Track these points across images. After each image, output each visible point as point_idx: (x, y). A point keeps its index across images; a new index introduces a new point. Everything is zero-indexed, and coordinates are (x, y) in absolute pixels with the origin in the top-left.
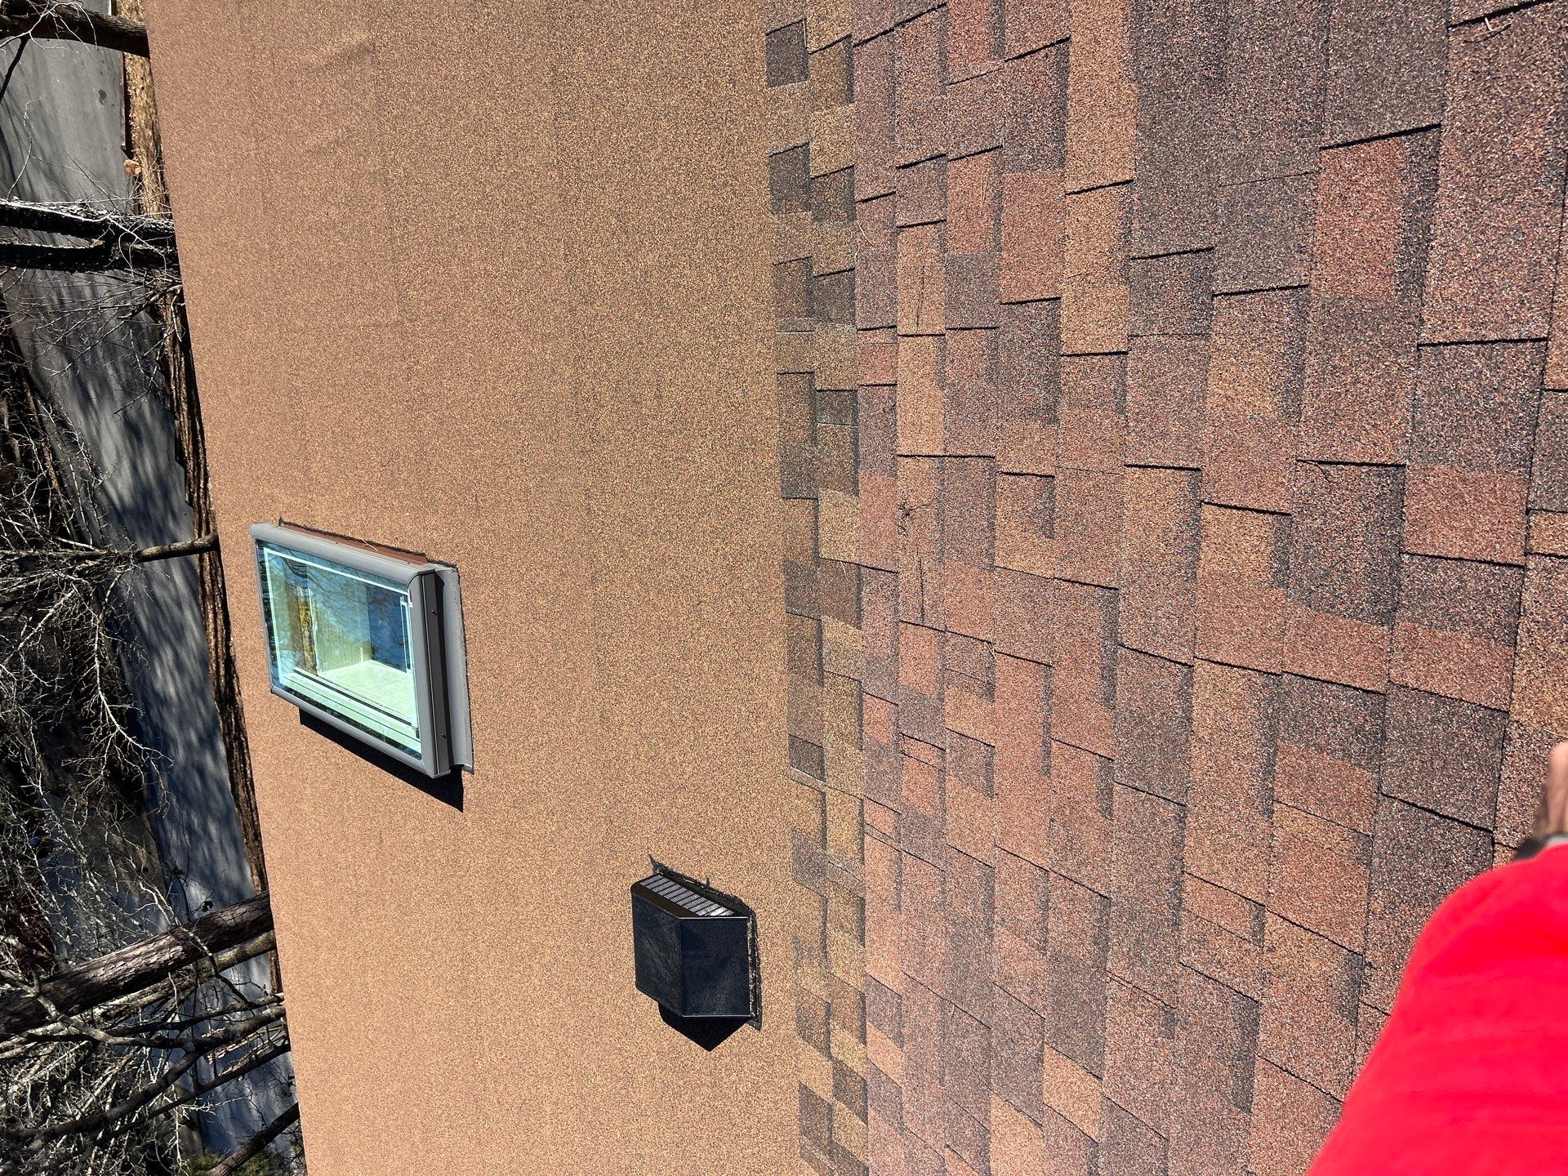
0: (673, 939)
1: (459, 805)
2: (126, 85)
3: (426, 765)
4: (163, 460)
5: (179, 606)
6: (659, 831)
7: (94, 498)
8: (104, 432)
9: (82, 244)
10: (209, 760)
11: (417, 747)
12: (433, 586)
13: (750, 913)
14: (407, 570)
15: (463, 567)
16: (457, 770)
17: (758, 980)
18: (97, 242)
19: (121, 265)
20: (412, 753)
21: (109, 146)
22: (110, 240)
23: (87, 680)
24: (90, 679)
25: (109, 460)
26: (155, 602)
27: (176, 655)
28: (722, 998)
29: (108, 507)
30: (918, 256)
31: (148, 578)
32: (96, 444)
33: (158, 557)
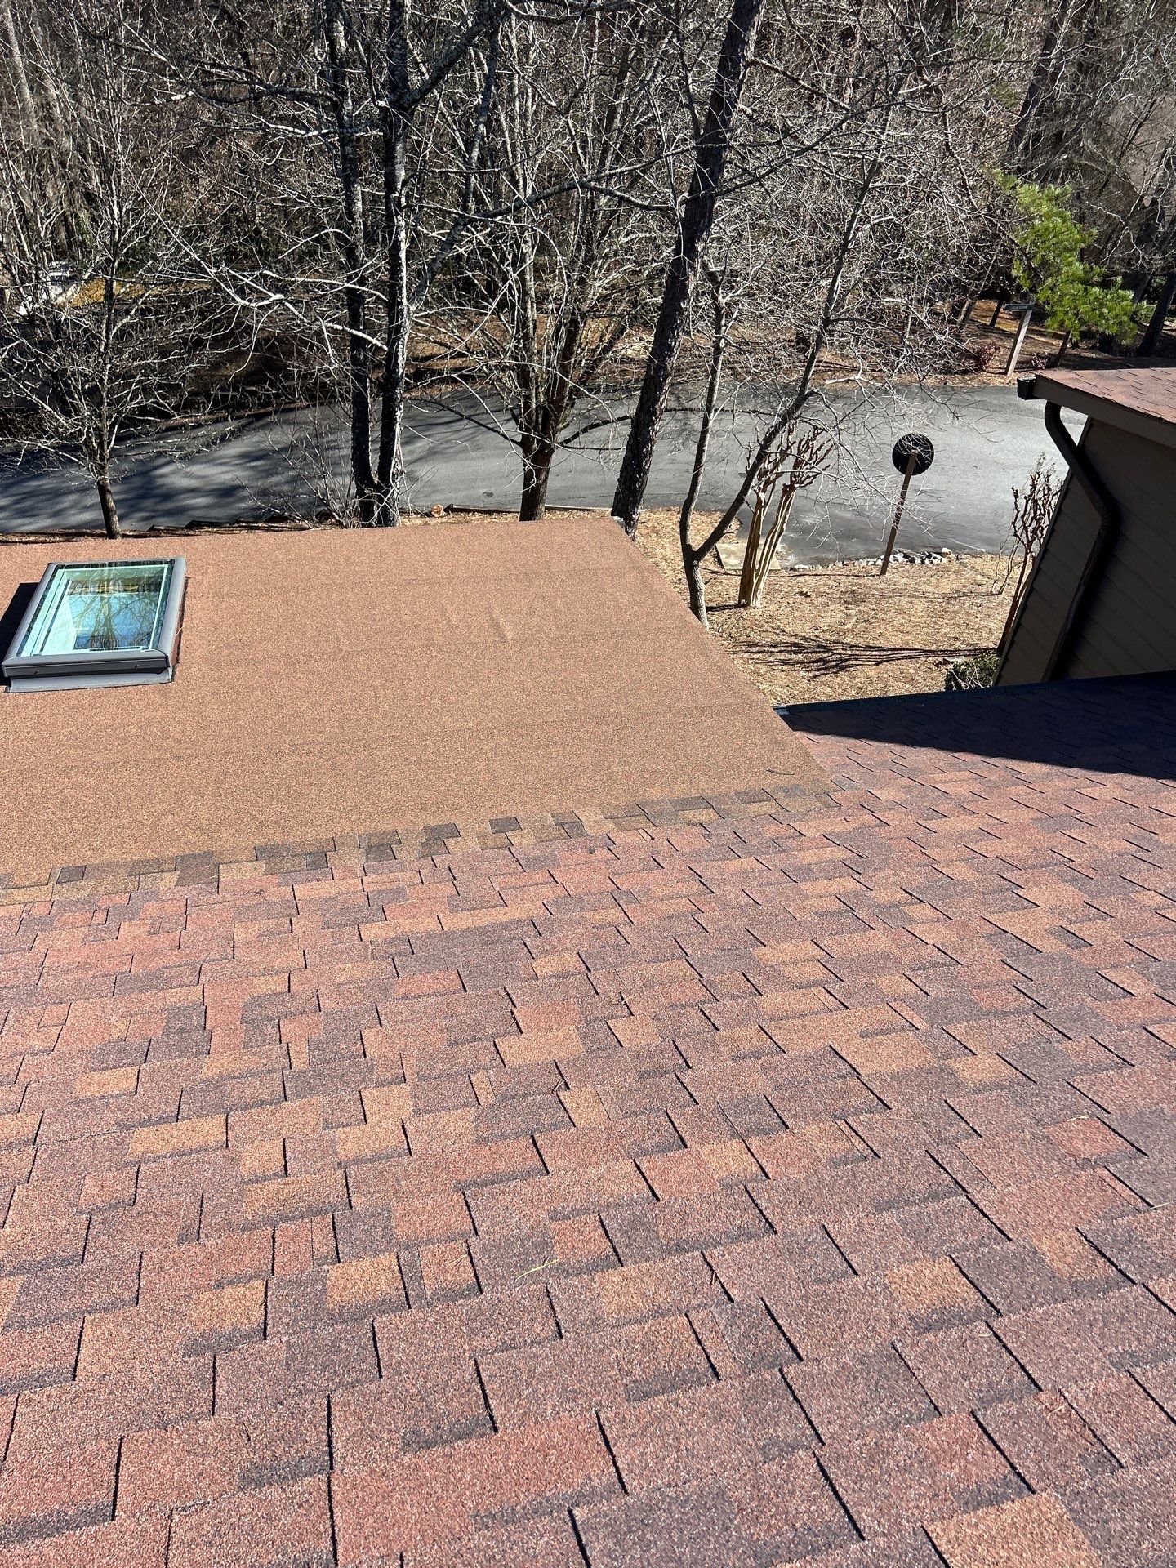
2: (498, 512)
3: (11, 659)
4: (197, 513)
5: (56, 514)
7: (160, 455)
8: (224, 468)
9: (374, 469)
11: (26, 653)
12: (157, 666)
14: (168, 649)
15: (174, 685)
16: (7, 682)
18: (376, 480)
19: (360, 493)
20: (21, 650)
21: (452, 495)
22: (377, 488)
25: (196, 469)
26: (58, 494)
29: (150, 465)
30: (405, 878)
31: (83, 490)
32: (211, 461)
33: (104, 502)
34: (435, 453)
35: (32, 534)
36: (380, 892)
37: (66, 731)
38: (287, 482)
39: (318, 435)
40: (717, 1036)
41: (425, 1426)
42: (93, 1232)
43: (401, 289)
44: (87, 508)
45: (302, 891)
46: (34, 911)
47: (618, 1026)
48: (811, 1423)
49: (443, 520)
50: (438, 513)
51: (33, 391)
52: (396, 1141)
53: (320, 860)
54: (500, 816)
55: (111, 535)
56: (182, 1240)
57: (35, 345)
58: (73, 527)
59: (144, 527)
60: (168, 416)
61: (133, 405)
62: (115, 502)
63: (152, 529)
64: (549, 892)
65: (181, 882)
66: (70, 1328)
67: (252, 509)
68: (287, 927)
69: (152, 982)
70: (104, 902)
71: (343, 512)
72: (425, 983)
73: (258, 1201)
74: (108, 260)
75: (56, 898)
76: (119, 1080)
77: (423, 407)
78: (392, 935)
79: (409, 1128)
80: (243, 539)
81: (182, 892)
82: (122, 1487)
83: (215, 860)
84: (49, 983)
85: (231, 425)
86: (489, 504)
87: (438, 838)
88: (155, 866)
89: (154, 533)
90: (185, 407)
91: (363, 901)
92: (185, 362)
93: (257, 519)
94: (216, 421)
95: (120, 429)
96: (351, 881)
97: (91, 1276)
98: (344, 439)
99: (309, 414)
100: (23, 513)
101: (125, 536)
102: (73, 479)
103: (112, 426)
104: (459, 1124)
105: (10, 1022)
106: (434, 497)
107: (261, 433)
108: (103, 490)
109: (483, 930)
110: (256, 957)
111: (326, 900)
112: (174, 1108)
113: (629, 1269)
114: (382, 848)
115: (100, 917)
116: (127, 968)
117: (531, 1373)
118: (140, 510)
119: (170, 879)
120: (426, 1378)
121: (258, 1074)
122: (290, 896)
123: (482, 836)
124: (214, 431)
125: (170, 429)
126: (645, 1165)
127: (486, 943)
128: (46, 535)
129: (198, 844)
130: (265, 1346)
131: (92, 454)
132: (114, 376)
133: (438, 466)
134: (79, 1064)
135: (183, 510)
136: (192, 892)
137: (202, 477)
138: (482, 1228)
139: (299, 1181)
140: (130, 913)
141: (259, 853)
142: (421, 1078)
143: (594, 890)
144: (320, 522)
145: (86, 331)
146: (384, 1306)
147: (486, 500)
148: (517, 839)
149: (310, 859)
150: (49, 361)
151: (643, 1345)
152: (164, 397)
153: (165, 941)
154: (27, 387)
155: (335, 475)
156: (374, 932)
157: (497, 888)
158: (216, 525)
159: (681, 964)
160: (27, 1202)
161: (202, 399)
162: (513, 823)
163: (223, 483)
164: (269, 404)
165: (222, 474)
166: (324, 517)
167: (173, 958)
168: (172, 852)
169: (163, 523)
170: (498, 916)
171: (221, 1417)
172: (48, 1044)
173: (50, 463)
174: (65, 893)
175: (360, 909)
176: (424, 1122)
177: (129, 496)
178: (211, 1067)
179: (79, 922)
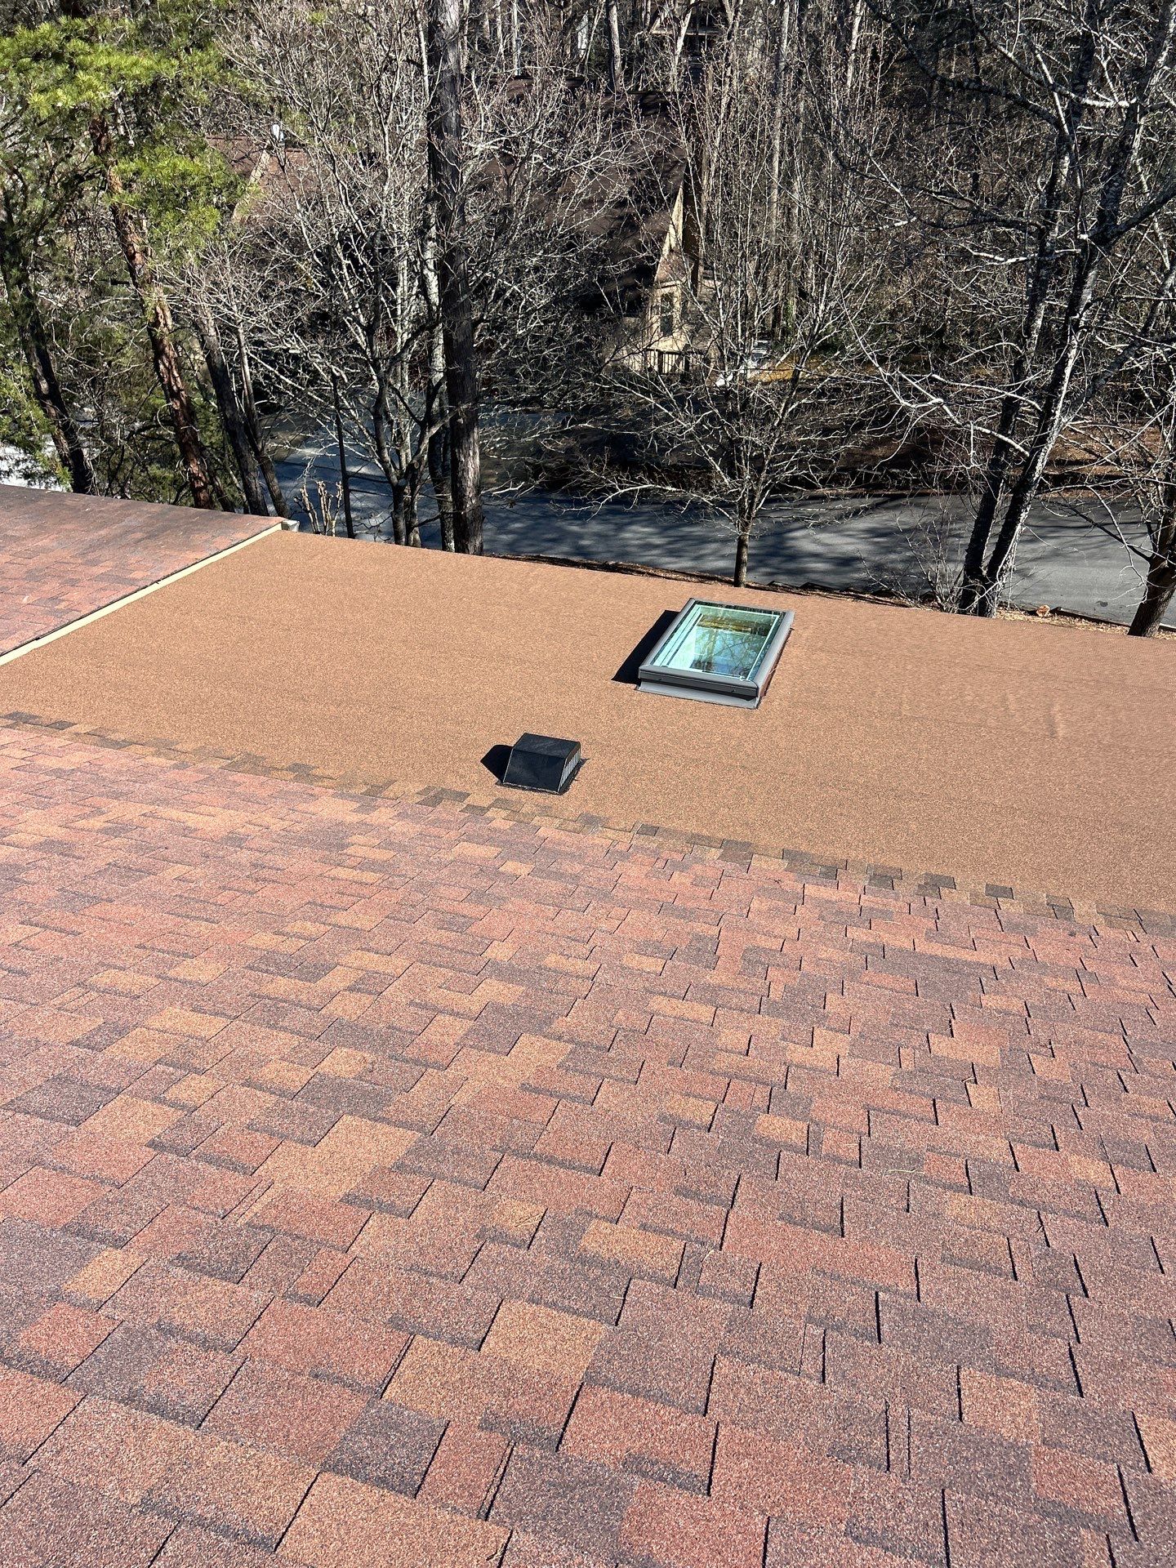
0: (555, 753)
1: (618, 678)
2: (1107, 623)
3: (646, 666)
4: (813, 576)
5: (697, 558)
6: (603, 766)
7: (797, 520)
8: (849, 540)
9: (985, 563)
10: (565, 549)
11: (657, 663)
12: (748, 694)
13: (562, 792)
14: (761, 683)
15: (757, 712)
16: (638, 682)
17: (524, 789)
18: (985, 573)
19: (966, 582)
20: (654, 660)
21: (1064, 598)
22: (983, 580)
23: (662, 479)
24: (662, 481)
25: (824, 537)
26: (704, 540)
27: (656, 547)
28: (517, 770)
29: (788, 527)
30: (894, 905)
31: (725, 541)
32: (839, 532)
33: (739, 554)
34: (1058, 555)
35: (675, 572)
36: (872, 909)
37: (669, 728)
38: (902, 561)
39: (943, 522)
40: (1124, 1095)
41: (797, 1215)
42: (617, 1039)
43: (1057, 402)
44: (723, 557)
45: (811, 890)
46: (617, 847)
47: (1038, 1062)
48: (1076, 1330)
49: (1046, 621)
50: (1044, 613)
51: (711, 453)
52: (830, 1064)
53: (832, 873)
54: (998, 883)
55: (737, 583)
56: (670, 1063)
57: (723, 417)
58: (708, 571)
59: (766, 581)
60: (814, 487)
61: (788, 474)
62: (749, 555)
63: (770, 584)
64: (1018, 953)
65: (722, 857)
66: (594, 1080)
67: (864, 580)
68: (792, 910)
69: (686, 914)
70: (665, 855)
71: (947, 597)
72: (888, 980)
73: (723, 1062)
74: (802, 348)
75: (634, 842)
76: (651, 964)
77: (1055, 510)
78: (872, 941)
79: (842, 1061)
80: (847, 604)
81: (720, 864)
82: (607, 1165)
83: (751, 849)
84: (618, 893)
85: (867, 502)
86: (1100, 613)
87: (935, 884)
88: (709, 842)
89: (772, 587)
90: (830, 482)
91: (856, 910)
92: (842, 442)
93: (866, 590)
94: (855, 496)
95: (771, 493)
96: (851, 894)
97: (611, 1060)
98: (967, 529)
99: (940, 502)
100: (672, 553)
101: (748, 586)
102: (719, 530)
103: (765, 491)
104: (881, 1073)
105: (590, 909)
106: (1043, 597)
107: (891, 514)
108: (741, 544)
109: (948, 961)
110: (763, 922)
111: (827, 901)
112: (683, 992)
113: (976, 1199)
114: (885, 879)
115: (660, 864)
116: (671, 900)
117: (878, 1220)
118: (766, 566)
119: (715, 853)
120: (805, 1193)
121: (744, 992)
122: (800, 890)
123: (974, 895)
124: (849, 505)
125: (812, 498)
126: (1018, 1148)
127: (948, 971)
128: (685, 574)
129: (741, 834)
130: (708, 1135)
131: (742, 512)
132: (780, 447)
133: (1056, 568)
134: (628, 946)
135: (802, 572)
136: (729, 867)
137: (828, 545)
138: (875, 1135)
139: (755, 1062)
140: (683, 867)
141: (785, 854)
142: (861, 1036)
143: (1061, 964)
144: (923, 603)
145: (767, 407)
146: (791, 1147)
147: (1098, 609)
148: (1005, 904)
149: (823, 870)
150: (731, 431)
151: (967, 1240)
152: (815, 470)
153: (702, 893)
154: (706, 448)
155: (949, 561)
156: (858, 934)
157: (973, 936)
158: (827, 589)
159: (1117, 1040)
160: (582, 1009)
161: (847, 475)
162: (1009, 893)
163: (844, 553)
164: (906, 488)
165: (845, 545)
166: (928, 598)
167: (704, 905)
168: (721, 835)
169: (782, 580)
170: (967, 956)
171: (671, 1157)
172: (609, 929)
173: (706, 514)
174: (640, 841)
175: (851, 915)
176: (853, 1062)
177: (762, 552)
178: (712, 978)
179: (646, 862)
